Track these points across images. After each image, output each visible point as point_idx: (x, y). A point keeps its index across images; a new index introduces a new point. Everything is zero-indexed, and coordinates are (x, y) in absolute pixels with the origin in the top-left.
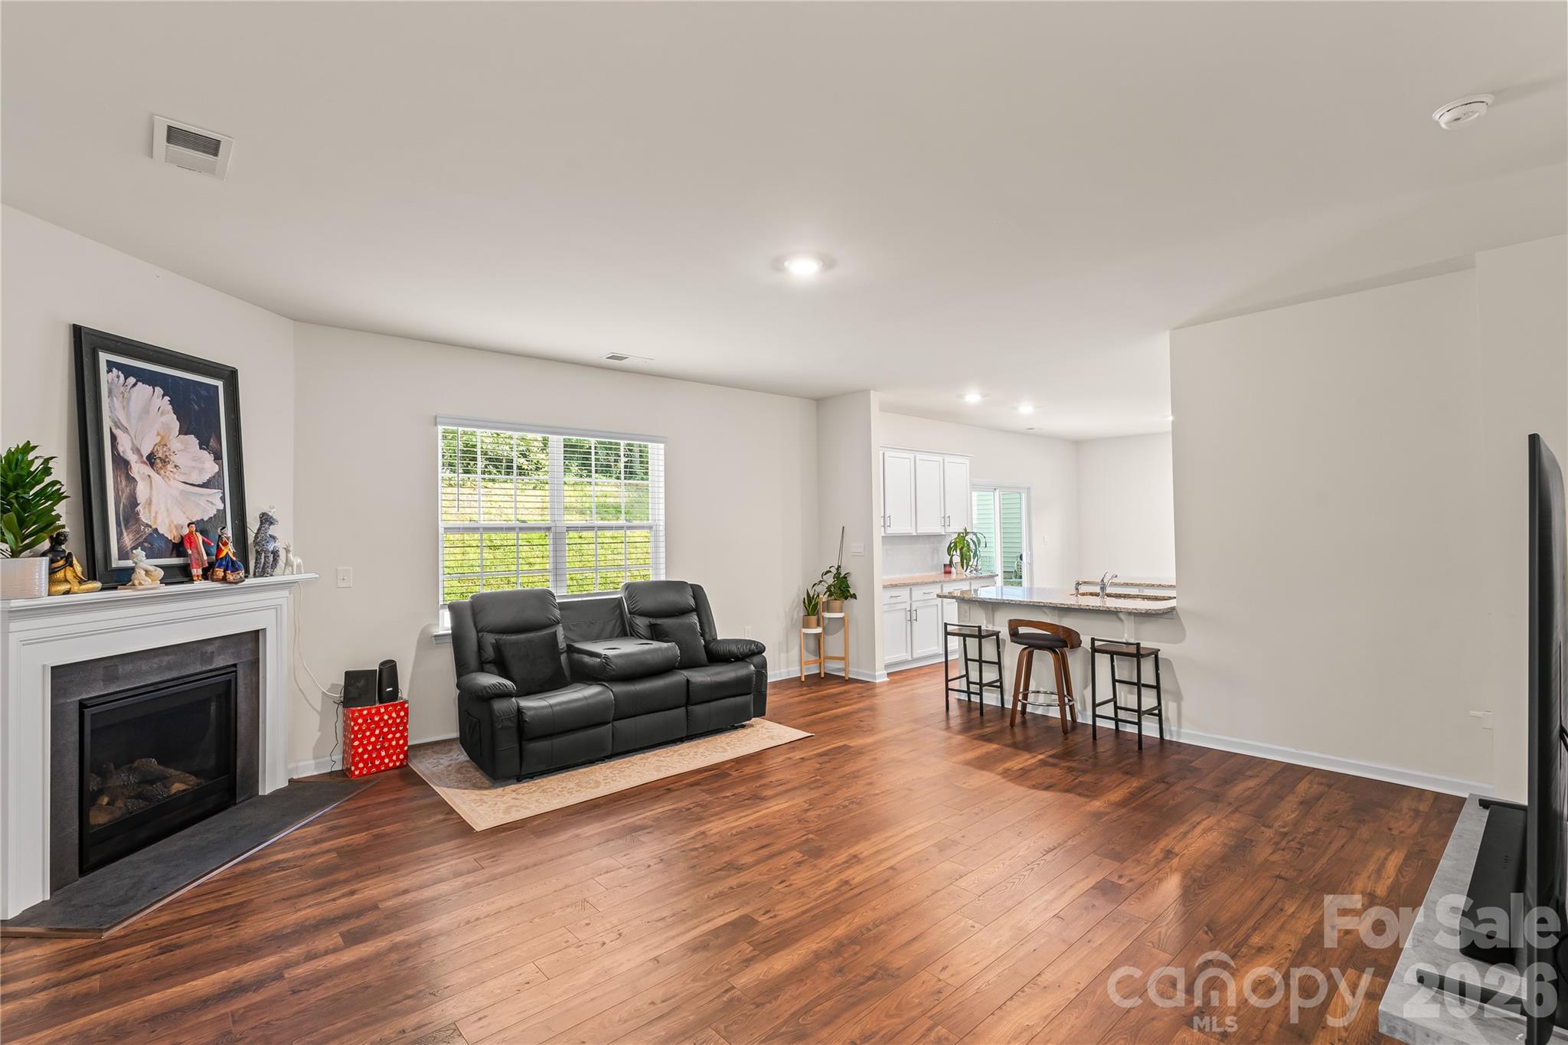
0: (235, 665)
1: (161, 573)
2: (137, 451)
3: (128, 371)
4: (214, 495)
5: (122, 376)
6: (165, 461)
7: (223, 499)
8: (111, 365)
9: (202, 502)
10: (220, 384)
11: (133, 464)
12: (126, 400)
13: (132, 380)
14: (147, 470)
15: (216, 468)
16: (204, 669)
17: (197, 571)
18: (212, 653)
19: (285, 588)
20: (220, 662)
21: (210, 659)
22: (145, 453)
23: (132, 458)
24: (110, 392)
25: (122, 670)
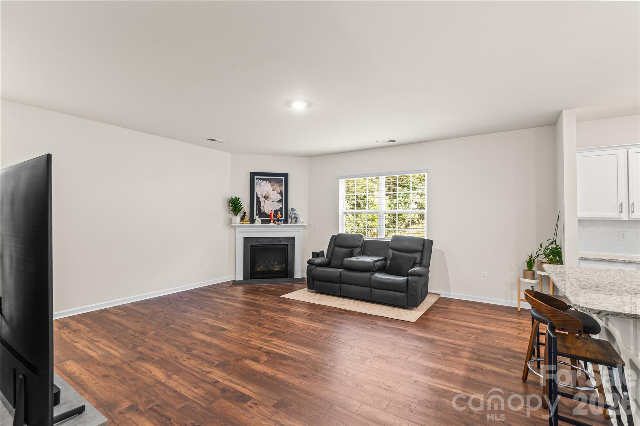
0: (287, 244)
1: (261, 221)
2: (262, 195)
3: (261, 179)
4: (280, 204)
5: (259, 180)
6: (268, 197)
7: (282, 205)
8: (257, 178)
9: (277, 206)
10: (283, 178)
11: (260, 198)
12: (260, 185)
13: (262, 181)
14: (264, 199)
15: (281, 198)
16: (279, 244)
17: (272, 221)
18: (281, 240)
19: (302, 227)
20: (283, 243)
21: (281, 242)
22: (263, 196)
23: (260, 197)
24: (257, 184)
25: (259, 240)
